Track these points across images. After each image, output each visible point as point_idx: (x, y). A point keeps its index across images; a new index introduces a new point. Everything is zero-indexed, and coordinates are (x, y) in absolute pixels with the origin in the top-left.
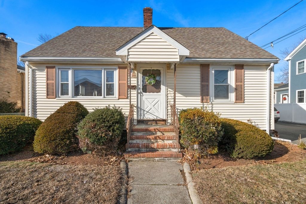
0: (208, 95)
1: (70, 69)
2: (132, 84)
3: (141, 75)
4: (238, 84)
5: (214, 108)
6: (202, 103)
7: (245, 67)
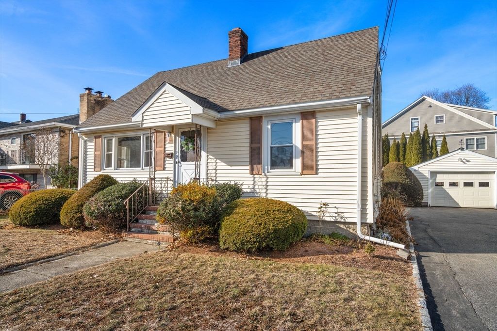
0: (260, 163)
1: (113, 137)
2: (167, 152)
3: (179, 138)
4: (305, 143)
5: (269, 183)
6: (252, 176)
7: (318, 115)
